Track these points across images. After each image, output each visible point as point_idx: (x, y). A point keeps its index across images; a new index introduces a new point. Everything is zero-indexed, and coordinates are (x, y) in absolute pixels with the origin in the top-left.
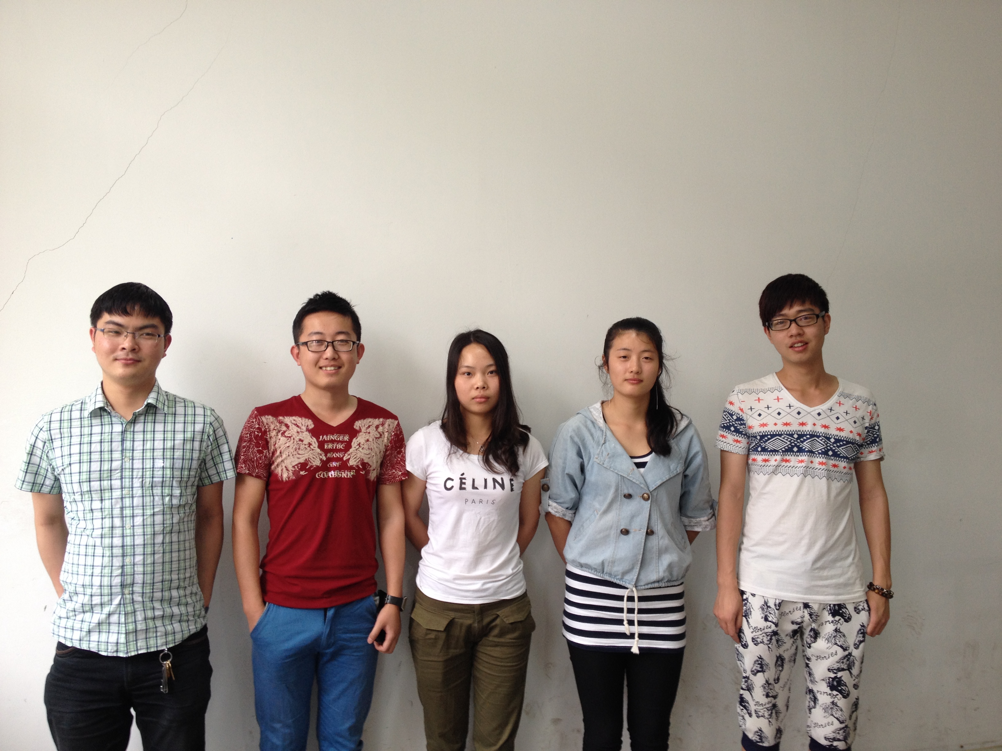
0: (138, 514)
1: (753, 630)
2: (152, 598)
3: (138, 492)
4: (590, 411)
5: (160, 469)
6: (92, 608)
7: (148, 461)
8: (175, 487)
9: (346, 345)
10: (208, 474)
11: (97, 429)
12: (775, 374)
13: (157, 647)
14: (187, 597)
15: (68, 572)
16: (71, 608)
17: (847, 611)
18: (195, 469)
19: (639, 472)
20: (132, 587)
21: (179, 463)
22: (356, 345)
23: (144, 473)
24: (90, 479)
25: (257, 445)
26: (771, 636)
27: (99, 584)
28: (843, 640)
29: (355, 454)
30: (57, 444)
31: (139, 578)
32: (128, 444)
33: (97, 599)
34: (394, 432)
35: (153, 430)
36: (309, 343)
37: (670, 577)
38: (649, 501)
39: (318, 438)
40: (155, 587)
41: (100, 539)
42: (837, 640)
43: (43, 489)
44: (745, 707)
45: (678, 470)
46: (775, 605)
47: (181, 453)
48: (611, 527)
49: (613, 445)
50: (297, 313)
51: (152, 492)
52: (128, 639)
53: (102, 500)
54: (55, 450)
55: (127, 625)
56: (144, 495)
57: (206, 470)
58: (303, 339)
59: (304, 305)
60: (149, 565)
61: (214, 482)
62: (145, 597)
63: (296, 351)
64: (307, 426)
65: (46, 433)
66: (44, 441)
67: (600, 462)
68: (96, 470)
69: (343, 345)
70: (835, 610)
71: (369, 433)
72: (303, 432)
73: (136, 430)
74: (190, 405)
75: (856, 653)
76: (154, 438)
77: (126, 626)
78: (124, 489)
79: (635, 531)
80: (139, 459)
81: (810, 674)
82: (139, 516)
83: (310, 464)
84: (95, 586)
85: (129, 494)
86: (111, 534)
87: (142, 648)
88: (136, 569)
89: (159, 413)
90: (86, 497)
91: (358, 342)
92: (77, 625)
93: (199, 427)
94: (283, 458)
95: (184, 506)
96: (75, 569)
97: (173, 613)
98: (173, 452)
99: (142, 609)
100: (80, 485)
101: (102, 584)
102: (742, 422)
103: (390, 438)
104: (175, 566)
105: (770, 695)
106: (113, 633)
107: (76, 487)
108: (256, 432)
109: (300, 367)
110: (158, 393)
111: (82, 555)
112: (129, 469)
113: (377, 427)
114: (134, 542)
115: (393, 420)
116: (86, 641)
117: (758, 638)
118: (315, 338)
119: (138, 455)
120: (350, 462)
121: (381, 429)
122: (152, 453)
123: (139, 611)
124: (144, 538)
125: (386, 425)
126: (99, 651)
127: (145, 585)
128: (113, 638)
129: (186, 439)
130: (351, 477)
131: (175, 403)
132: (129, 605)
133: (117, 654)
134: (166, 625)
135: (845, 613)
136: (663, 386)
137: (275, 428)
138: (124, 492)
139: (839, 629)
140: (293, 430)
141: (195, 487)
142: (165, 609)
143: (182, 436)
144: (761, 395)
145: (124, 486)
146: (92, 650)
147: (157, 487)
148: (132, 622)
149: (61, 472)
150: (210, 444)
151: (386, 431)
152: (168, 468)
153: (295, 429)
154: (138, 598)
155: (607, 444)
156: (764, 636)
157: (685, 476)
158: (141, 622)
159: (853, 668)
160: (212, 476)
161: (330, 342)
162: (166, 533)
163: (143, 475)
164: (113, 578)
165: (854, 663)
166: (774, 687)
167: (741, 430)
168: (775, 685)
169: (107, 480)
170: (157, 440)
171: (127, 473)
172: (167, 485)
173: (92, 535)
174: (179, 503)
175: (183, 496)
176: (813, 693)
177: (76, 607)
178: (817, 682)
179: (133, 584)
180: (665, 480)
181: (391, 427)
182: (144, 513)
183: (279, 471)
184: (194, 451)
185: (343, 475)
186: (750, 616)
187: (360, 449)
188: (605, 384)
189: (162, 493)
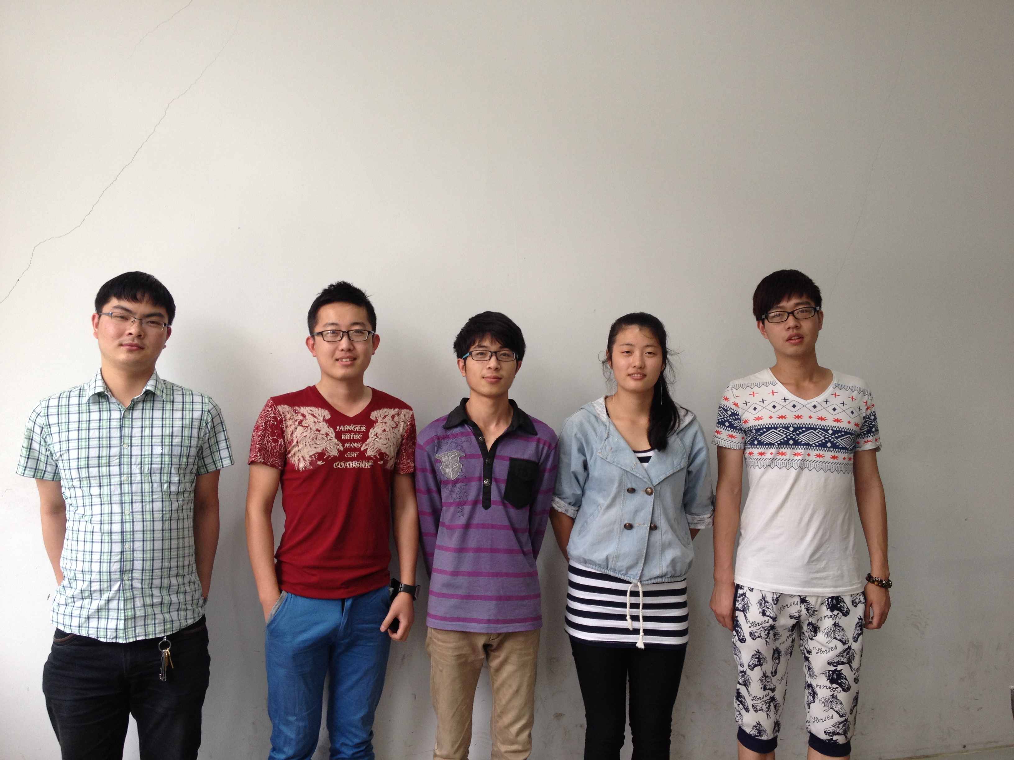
0: (137, 501)
1: (750, 625)
2: (151, 586)
3: (137, 478)
4: (593, 406)
5: (159, 456)
6: (91, 594)
7: (147, 448)
8: (174, 474)
9: (361, 335)
10: (204, 463)
11: (95, 416)
12: (769, 369)
13: (155, 634)
14: (185, 585)
15: (67, 559)
16: (70, 595)
17: (845, 605)
18: (194, 456)
19: (643, 467)
20: (132, 573)
21: (178, 450)
22: (371, 335)
23: (143, 460)
24: (88, 464)
25: (273, 434)
26: (769, 631)
27: (98, 570)
28: (842, 634)
29: (372, 444)
30: (55, 429)
31: (138, 565)
32: (127, 431)
33: (96, 585)
34: (409, 422)
35: (151, 417)
36: (324, 333)
37: (673, 572)
38: (653, 496)
39: (335, 429)
40: (154, 574)
41: (99, 525)
42: (836, 635)
43: (46, 475)
44: (741, 702)
45: (682, 465)
46: (773, 600)
47: (180, 440)
48: (615, 522)
49: (615, 438)
50: (312, 304)
51: (151, 478)
52: (126, 625)
53: (100, 486)
54: (53, 435)
55: (126, 611)
56: (143, 481)
57: (203, 458)
58: (318, 329)
59: (319, 295)
60: (149, 552)
61: (209, 471)
62: (145, 584)
63: (311, 342)
64: (324, 416)
65: (44, 418)
66: (42, 426)
67: (603, 457)
68: (94, 456)
69: (357, 336)
70: (833, 605)
71: (386, 423)
72: (320, 422)
73: (134, 417)
74: (188, 393)
75: (856, 646)
76: (152, 425)
77: (125, 613)
78: (122, 476)
79: (639, 525)
80: (138, 446)
81: (809, 669)
82: (138, 502)
83: (327, 454)
84: (94, 572)
85: (128, 480)
86: (110, 520)
87: (140, 634)
88: (135, 555)
89: (157, 401)
90: (85, 483)
91: (373, 332)
92: (76, 612)
93: (197, 415)
94: (300, 447)
95: (183, 493)
96: (74, 555)
97: (171, 601)
98: (172, 438)
99: (141, 595)
100: (79, 471)
101: (101, 570)
102: (736, 417)
103: (406, 428)
104: (174, 553)
105: (768, 687)
106: (112, 619)
107: (75, 474)
108: (271, 421)
109: (316, 358)
110: (157, 380)
111: (81, 541)
112: (128, 455)
113: (393, 417)
114: (133, 527)
115: (408, 411)
116: (86, 627)
117: (755, 632)
118: (330, 328)
119: (137, 441)
120: (367, 452)
121: (396, 418)
122: (150, 440)
123: (138, 597)
124: (143, 524)
125: (402, 416)
126: (98, 637)
127: (144, 571)
128: (112, 624)
129: (184, 426)
130: (369, 467)
131: (173, 391)
132: (128, 591)
133: (116, 640)
134: (164, 613)
135: (843, 607)
136: (667, 380)
137: (292, 418)
138: (122, 478)
139: (838, 624)
140: (310, 420)
141: (193, 475)
142: (164, 597)
143: (181, 423)
144: (756, 389)
145: (122, 473)
146: (91, 636)
147: (156, 473)
148: (131, 609)
149: (59, 457)
150: (208, 432)
151: (402, 421)
152: (166, 455)
153: (313, 419)
154: (137, 584)
155: (610, 439)
156: (761, 631)
157: (689, 472)
158: (140, 608)
159: (853, 661)
160: (208, 464)
161: (345, 332)
162: (165, 520)
163: (141, 462)
164: (112, 564)
165: (854, 656)
166: (771, 680)
167: (735, 425)
168: (772, 678)
169: (105, 466)
170: (155, 427)
171: (126, 460)
172: (166, 472)
173: (91, 521)
174: (177, 490)
175: (181, 483)
176: (812, 687)
177: (74, 594)
178: (816, 676)
179: (132, 570)
180: (668, 475)
181: (407, 417)
182: (142, 499)
183: (294, 460)
184: (192, 439)
185: (361, 465)
186: (747, 611)
187: (378, 439)
188: (609, 379)
189: (161, 480)
